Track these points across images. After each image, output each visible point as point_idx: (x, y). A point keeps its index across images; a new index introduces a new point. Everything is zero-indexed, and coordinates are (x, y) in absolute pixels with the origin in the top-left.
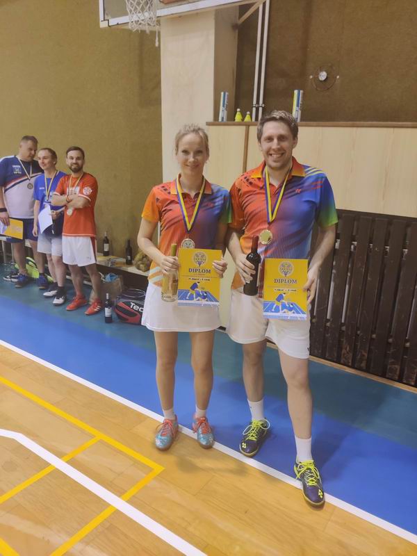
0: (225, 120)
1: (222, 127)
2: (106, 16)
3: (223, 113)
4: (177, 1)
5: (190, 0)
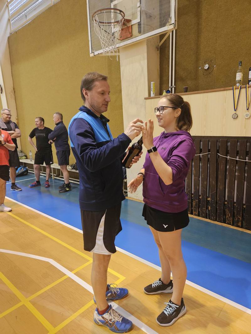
1: (153, 100)
2: (93, 51)
4: (127, 38)
5: (133, 37)
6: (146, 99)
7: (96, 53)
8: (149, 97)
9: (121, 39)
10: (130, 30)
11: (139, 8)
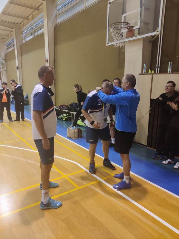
0: (145, 73)
1: (144, 75)
2: (108, 42)
3: (144, 71)
4: (130, 37)
5: (135, 36)
6: (139, 74)
7: (110, 44)
8: (142, 73)
9: (127, 37)
10: (133, 32)
11: (140, 20)
